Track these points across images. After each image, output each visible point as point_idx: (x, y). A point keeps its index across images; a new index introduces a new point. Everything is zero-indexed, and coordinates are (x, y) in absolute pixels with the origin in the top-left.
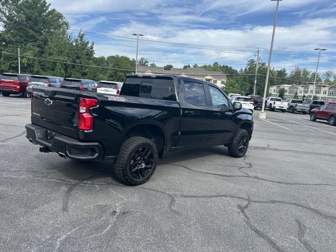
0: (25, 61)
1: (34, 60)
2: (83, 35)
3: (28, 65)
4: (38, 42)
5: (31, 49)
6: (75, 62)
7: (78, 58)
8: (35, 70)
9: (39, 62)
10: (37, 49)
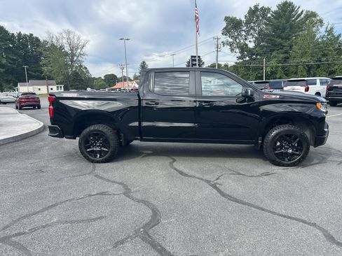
0: (269, 69)
1: (277, 67)
2: (331, 29)
3: (272, 73)
4: (285, 49)
5: (275, 57)
6: (320, 61)
7: (324, 55)
8: (278, 76)
9: (283, 68)
10: (282, 56)
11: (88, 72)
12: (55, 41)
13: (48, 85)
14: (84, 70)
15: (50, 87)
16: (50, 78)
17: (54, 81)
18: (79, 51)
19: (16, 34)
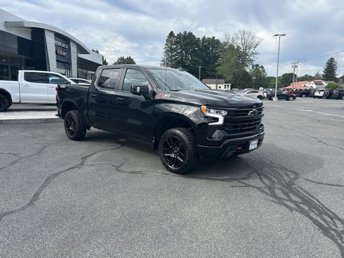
11: (264, 71)
12: (230, 41)
13: (217, 84)
14: (260, 69)
15: (219, 85)
16: (220, 77)
17: (223, 80)
18: (252, 50)
19: (201, 39)
